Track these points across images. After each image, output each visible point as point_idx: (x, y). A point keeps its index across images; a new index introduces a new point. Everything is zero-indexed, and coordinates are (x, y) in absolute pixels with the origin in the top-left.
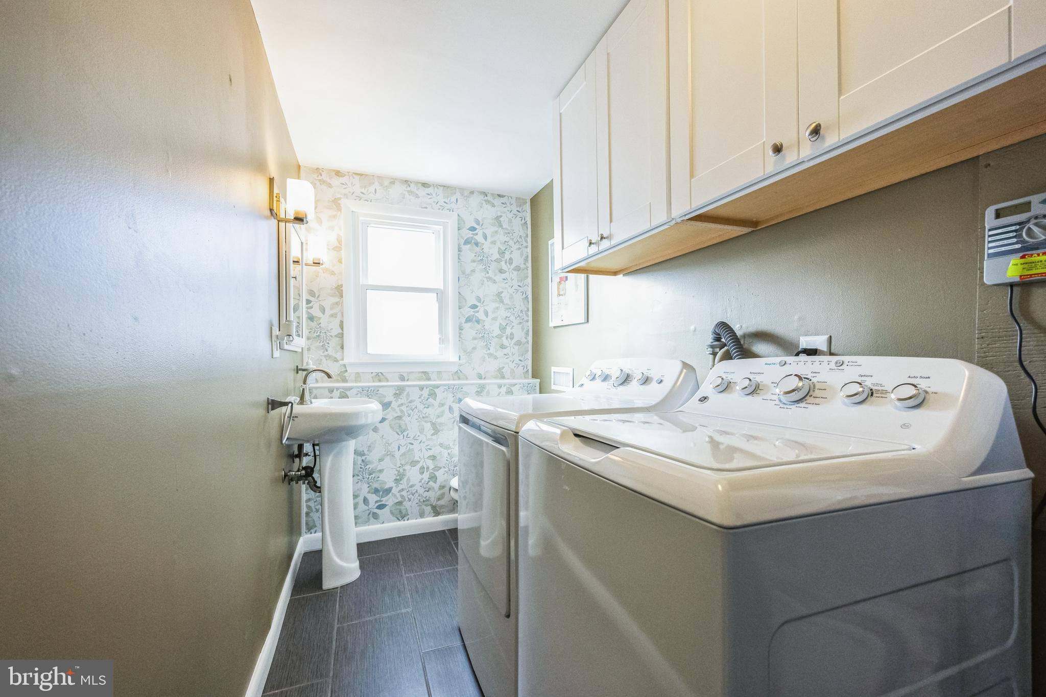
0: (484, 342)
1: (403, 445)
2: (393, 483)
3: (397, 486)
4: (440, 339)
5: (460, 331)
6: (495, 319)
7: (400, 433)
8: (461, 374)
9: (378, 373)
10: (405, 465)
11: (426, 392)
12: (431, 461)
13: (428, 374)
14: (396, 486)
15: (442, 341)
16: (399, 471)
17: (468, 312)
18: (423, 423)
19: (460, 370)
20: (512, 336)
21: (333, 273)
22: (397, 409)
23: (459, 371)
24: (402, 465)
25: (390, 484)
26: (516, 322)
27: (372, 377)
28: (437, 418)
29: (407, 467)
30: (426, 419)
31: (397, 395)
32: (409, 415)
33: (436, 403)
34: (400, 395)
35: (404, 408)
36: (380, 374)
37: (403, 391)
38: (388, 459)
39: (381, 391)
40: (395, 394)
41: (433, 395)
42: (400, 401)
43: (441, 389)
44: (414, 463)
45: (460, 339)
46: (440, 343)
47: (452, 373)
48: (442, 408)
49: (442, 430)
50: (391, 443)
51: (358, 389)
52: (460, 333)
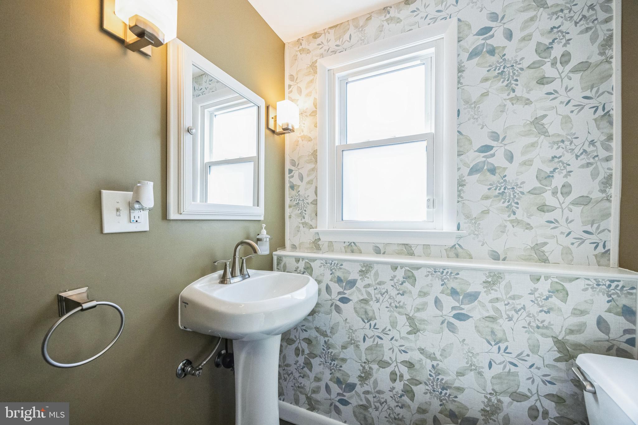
0: (504, 203)
1: (369, 336)
2: (357, 380)
3: (362, 385)
4: (428, 200)
5: (460, 188)
6: (528, 163)
7: (366, 321)
8: (460, 250)
9: (351, 243)
10: (371, 362)
11: (400, 274)
12: (407, 368)
13: (411, 247)
14: (360, 384)
15: (432, 203)
16: (364, 368)
17: (477, 158)
18: (396, 314)
19: (459, 245)
20: (566, 189)
21: (310, 140)
22: (363, 290)
23: (457, 246)
24: (369, 361)
25: (353, 379)
26: (575, 164)
27: (345, 247)
28: (416, 312)
29: (375, 367)
30: (401, 310)
31: (363, 273)
32: (378, 301)
33: (415, 291)
34: (367, 273)
35: (371, 290)
36: (352, 244)
37: (371, 269)
38: (351, 348)
39: (345, 266)
40: (361, 271)
41: (410, 277)
42: (367, 281)
43: (423, 271)
44: (383, 364)
45: (460, 199)
46: (428, 207)
47: (446, 247)
48: (424, 299)
49: (424, 330)
50: (356, 330)
51: (322, 262)
52: (459, 191)
